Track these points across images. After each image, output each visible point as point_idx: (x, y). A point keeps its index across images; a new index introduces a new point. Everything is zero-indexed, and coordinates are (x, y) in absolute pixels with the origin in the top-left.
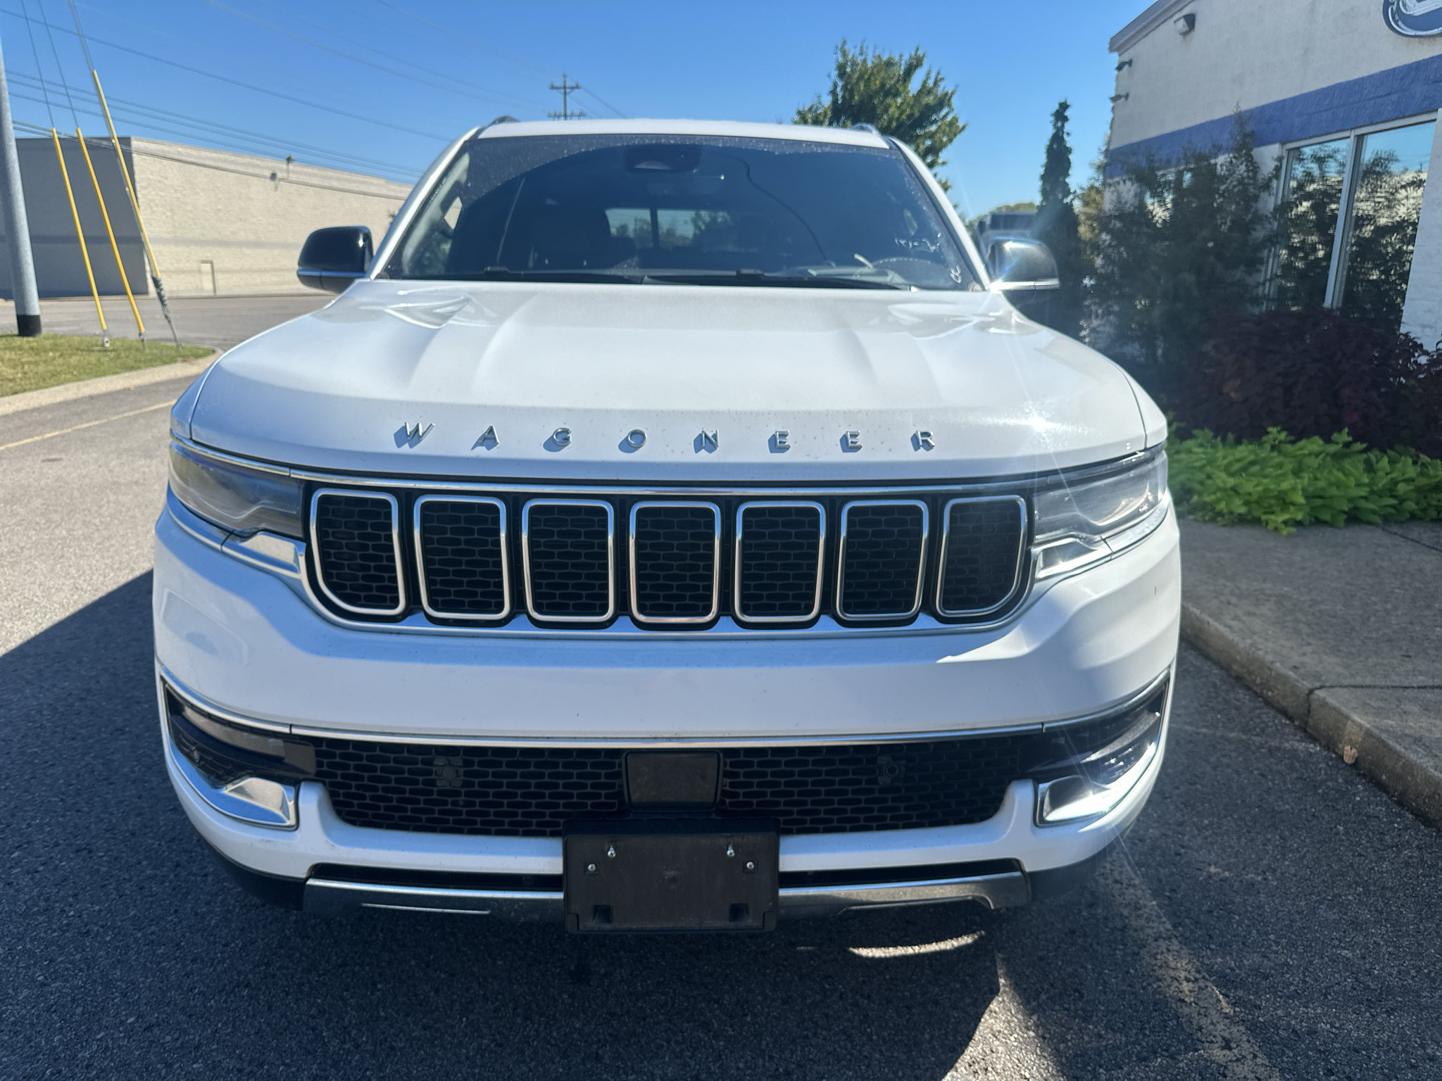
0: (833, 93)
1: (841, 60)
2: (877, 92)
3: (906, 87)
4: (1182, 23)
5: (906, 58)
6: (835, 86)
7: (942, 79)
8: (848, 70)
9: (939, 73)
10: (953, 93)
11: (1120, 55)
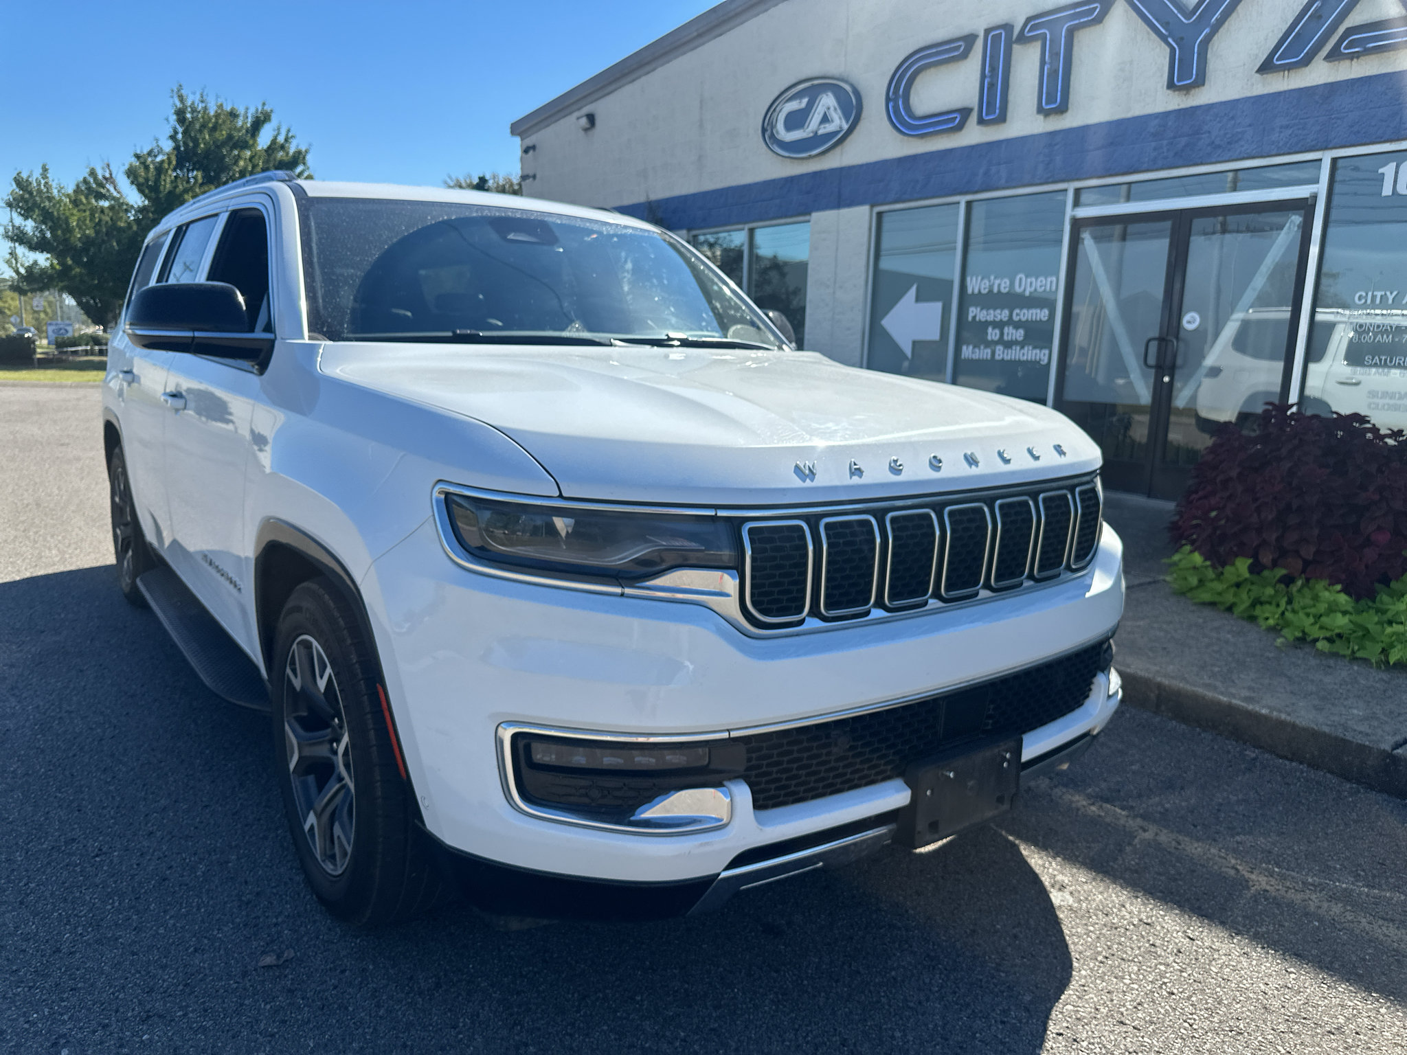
0: (173, 137)
1: (179, 105)
2: (224, 143)
3: (255, 141)
4: (584, 121)
5: (252, 111)
6: (176, 132)
7: (292, 137)
8: (189, 116)
9: (289, 131)
10: (306, 152)
11: (522, 140)
